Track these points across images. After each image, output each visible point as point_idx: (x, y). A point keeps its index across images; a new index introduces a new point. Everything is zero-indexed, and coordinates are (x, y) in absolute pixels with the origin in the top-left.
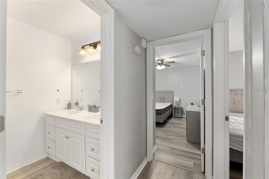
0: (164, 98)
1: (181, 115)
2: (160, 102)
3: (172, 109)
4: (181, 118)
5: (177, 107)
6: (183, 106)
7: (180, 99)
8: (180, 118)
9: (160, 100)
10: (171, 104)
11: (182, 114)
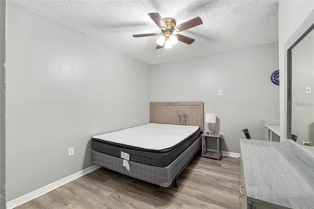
0: (185, 116)
1: (220, 152)
2: (178, 123)
3: (201, 140)
4: (220, 160)
5: (210, 135)
6: (223, 134)
7: (217, 117)
8: (216, 159)
9: (178, 120)
10: (199, 129)
11: (221, 149)
